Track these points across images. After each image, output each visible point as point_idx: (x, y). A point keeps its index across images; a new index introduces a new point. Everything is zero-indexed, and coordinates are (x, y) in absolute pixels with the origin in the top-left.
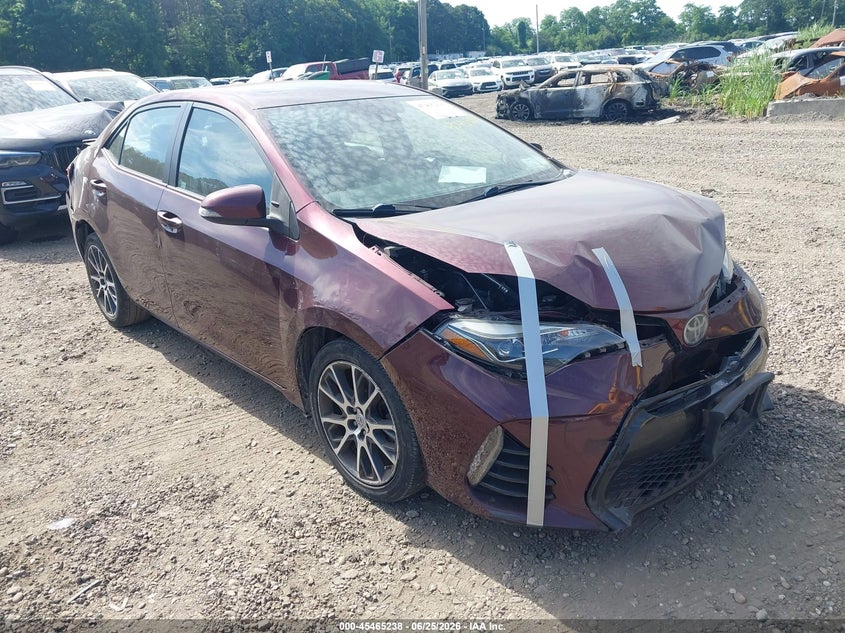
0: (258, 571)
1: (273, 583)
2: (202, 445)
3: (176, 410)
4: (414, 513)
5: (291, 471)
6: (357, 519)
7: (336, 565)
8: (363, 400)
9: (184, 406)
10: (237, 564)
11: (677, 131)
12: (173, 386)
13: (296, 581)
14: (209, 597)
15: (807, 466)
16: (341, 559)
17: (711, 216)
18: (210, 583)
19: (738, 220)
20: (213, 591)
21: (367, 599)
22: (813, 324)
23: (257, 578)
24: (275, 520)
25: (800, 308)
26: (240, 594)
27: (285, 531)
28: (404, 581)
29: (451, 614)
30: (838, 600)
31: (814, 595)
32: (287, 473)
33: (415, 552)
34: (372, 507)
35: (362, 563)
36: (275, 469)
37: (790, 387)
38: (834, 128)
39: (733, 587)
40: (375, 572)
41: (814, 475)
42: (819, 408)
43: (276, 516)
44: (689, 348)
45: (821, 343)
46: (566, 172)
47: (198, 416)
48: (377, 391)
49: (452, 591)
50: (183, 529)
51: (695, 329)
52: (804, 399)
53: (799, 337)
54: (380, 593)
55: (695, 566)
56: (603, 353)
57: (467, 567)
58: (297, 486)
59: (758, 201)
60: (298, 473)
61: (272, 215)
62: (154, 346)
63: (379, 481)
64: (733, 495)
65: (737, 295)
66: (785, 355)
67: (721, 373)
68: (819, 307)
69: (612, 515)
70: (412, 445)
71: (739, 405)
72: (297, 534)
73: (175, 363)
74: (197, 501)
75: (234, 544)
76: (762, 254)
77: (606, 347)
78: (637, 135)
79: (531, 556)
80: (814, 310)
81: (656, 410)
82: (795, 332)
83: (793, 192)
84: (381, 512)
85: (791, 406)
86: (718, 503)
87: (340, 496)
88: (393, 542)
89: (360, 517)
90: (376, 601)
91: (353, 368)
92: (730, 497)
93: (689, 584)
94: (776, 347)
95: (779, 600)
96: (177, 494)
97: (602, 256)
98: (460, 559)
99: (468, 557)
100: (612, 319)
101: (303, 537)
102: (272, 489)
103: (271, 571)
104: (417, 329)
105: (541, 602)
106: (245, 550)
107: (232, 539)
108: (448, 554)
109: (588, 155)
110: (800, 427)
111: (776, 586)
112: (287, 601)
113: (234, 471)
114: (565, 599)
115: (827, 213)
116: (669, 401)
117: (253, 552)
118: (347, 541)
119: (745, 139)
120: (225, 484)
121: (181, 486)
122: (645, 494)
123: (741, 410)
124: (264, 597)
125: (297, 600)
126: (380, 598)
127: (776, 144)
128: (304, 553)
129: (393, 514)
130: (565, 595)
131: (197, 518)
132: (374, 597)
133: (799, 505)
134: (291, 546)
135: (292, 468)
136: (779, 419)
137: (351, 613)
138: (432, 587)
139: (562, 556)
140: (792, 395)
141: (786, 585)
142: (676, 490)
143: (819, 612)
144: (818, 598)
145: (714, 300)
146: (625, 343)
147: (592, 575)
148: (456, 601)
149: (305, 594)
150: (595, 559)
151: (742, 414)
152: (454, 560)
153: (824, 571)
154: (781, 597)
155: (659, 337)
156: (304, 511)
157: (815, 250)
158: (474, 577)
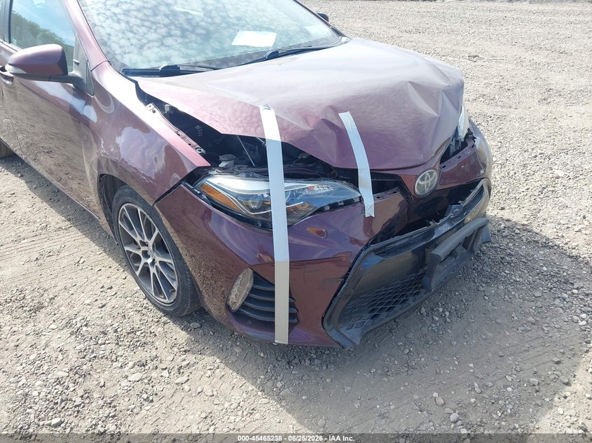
0: (60, 374)
1: (71, 385)
2: (40, 262)
3: (25, 230)
4: (196, 325)
5: (106, 287)
6: (151, 329)
7: (127, 368)
8: (150, 236)
9: (33, 227)
10: (45, 367)
11: (459, 7)
12: (28, 210)
13: (90, 384)
14: (17, 397)
15: (510, 288)
16: (131, 364)
17: (453, 82)
18: (20, 384)
19: (492, 81)
20: (21, 392)
21: (145, 400)
22: (535, 168)
23: (59, 381)
24: (85, 328)
25: (526, 155)
26: (43, 394)
27: (91, 338)
28: (177, 384)
29: (211, 413)
30: (516, 404)
31: (498, 399)
32: (103, 287)
33: (191, 358)
34: (164, 319)
35: (147, 367)
36: (94, 284)
37: (508, 220)
38: (575, 8)
39: (436, 391)
40: (156, 375)
41: (514, 295)
42: (527, 239)
43: (86, 325)
44: (418, 199)
45: (537, 184)
46: (344, 39)
47: (43, 236)
48: (157, 231)
49: (215, 393)
50: (9, 335)
51: (425, 183)
52: (517, 231)
53: (522, 178)
54: (156, 394)
55: (410, 372)
56: (341, 206)
57: (231, 371)
58: (108, 298)
59: (510, 66)
60: (111, 288)
61: (74, 72)
62: (19, 175)
63: (167, 301)
64: (450, 312)
65: (467, 152)
66: (508, 194)
67: (445, 219)
68: (540, 154)
69: (344, 336)
70: (186, 277)
71: (459, 244)
72: (100, 342)
73: (34, 190)
74: (25, 311)
75: (47, 350)
76: (505, 110)
77: (344, 201)
78: (428, 10)
79: (284, 362)
80: (536, 156)
81: (384, 252)
82: (519, 175)
83: (536, 60)
84: (171, 323)
85: (506, 237)
86: (437, 319)
87: (141, 309)
88: (175, 349)
89: (153, 327)
90: (152, 401)
91: (139, 210)
92: (447, 313)
93: (402, 388)
94: (504, 187)
95: (470, 404)
96: (10, 304)
97: (347, 120)
98: (227, 365)
99: (233, 362)
100: (351, 176)
101: (104, 344)
102: (88, 302)
103: (71, 375)
104: (180, 183)
105: (284, 404)
106: (54, 356)
107: (47, 346)
108: (218, 361)
109: (389, 25)
110: (510, 254)
111: (469, 391)
112: (78, 401)
113: (61, 286)
114: (304, 401)
115: (559, 77)
116: (397, 244)
117: (60, 357)
118: (139, 348)
119: (508, 15)
120: (51, 296)
121: (15, 297)
122: (375, 316)
123: (461, 247)
124: (60, 398)
125: (87, 401)
126: (155, 399)
127: (530, 21)
128: (102, 358)
129: (180, 325)
130: (304, 398)
131: (22, 326)
132: (151, 398)
133: (499, 321)
134: (93, 352)
135: (107, 283)
136: (495, 247)
137: (129, 412)
138: (199, 390)
139: (308, 363)
140: (508, 227)
141: (478, 390)
142: (401, 312)
143: (500, 415)
144: (500, 402)
145: (446, 157)
146: (361, 197)
147: (328, 380)
148: (216, 401)
149: (96, 395)
150: (333, 366)
151: (461, 250)
152: (222, 365)
153: (509, 378)
154: (473, 400)
155: (394, 190)
156: (109, 322)
157: (545, 107)
158: (235, 380)
